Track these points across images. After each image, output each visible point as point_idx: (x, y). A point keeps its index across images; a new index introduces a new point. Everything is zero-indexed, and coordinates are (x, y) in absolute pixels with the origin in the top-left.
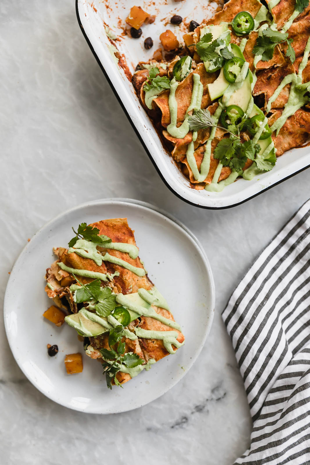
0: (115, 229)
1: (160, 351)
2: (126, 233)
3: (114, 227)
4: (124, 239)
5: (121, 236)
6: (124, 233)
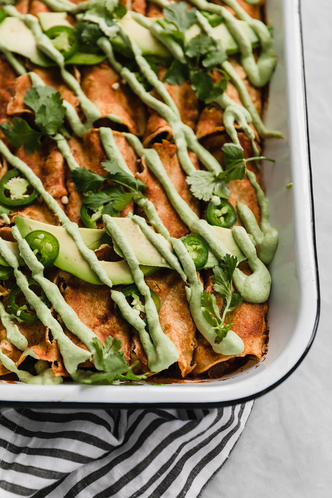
1: (212, 124)
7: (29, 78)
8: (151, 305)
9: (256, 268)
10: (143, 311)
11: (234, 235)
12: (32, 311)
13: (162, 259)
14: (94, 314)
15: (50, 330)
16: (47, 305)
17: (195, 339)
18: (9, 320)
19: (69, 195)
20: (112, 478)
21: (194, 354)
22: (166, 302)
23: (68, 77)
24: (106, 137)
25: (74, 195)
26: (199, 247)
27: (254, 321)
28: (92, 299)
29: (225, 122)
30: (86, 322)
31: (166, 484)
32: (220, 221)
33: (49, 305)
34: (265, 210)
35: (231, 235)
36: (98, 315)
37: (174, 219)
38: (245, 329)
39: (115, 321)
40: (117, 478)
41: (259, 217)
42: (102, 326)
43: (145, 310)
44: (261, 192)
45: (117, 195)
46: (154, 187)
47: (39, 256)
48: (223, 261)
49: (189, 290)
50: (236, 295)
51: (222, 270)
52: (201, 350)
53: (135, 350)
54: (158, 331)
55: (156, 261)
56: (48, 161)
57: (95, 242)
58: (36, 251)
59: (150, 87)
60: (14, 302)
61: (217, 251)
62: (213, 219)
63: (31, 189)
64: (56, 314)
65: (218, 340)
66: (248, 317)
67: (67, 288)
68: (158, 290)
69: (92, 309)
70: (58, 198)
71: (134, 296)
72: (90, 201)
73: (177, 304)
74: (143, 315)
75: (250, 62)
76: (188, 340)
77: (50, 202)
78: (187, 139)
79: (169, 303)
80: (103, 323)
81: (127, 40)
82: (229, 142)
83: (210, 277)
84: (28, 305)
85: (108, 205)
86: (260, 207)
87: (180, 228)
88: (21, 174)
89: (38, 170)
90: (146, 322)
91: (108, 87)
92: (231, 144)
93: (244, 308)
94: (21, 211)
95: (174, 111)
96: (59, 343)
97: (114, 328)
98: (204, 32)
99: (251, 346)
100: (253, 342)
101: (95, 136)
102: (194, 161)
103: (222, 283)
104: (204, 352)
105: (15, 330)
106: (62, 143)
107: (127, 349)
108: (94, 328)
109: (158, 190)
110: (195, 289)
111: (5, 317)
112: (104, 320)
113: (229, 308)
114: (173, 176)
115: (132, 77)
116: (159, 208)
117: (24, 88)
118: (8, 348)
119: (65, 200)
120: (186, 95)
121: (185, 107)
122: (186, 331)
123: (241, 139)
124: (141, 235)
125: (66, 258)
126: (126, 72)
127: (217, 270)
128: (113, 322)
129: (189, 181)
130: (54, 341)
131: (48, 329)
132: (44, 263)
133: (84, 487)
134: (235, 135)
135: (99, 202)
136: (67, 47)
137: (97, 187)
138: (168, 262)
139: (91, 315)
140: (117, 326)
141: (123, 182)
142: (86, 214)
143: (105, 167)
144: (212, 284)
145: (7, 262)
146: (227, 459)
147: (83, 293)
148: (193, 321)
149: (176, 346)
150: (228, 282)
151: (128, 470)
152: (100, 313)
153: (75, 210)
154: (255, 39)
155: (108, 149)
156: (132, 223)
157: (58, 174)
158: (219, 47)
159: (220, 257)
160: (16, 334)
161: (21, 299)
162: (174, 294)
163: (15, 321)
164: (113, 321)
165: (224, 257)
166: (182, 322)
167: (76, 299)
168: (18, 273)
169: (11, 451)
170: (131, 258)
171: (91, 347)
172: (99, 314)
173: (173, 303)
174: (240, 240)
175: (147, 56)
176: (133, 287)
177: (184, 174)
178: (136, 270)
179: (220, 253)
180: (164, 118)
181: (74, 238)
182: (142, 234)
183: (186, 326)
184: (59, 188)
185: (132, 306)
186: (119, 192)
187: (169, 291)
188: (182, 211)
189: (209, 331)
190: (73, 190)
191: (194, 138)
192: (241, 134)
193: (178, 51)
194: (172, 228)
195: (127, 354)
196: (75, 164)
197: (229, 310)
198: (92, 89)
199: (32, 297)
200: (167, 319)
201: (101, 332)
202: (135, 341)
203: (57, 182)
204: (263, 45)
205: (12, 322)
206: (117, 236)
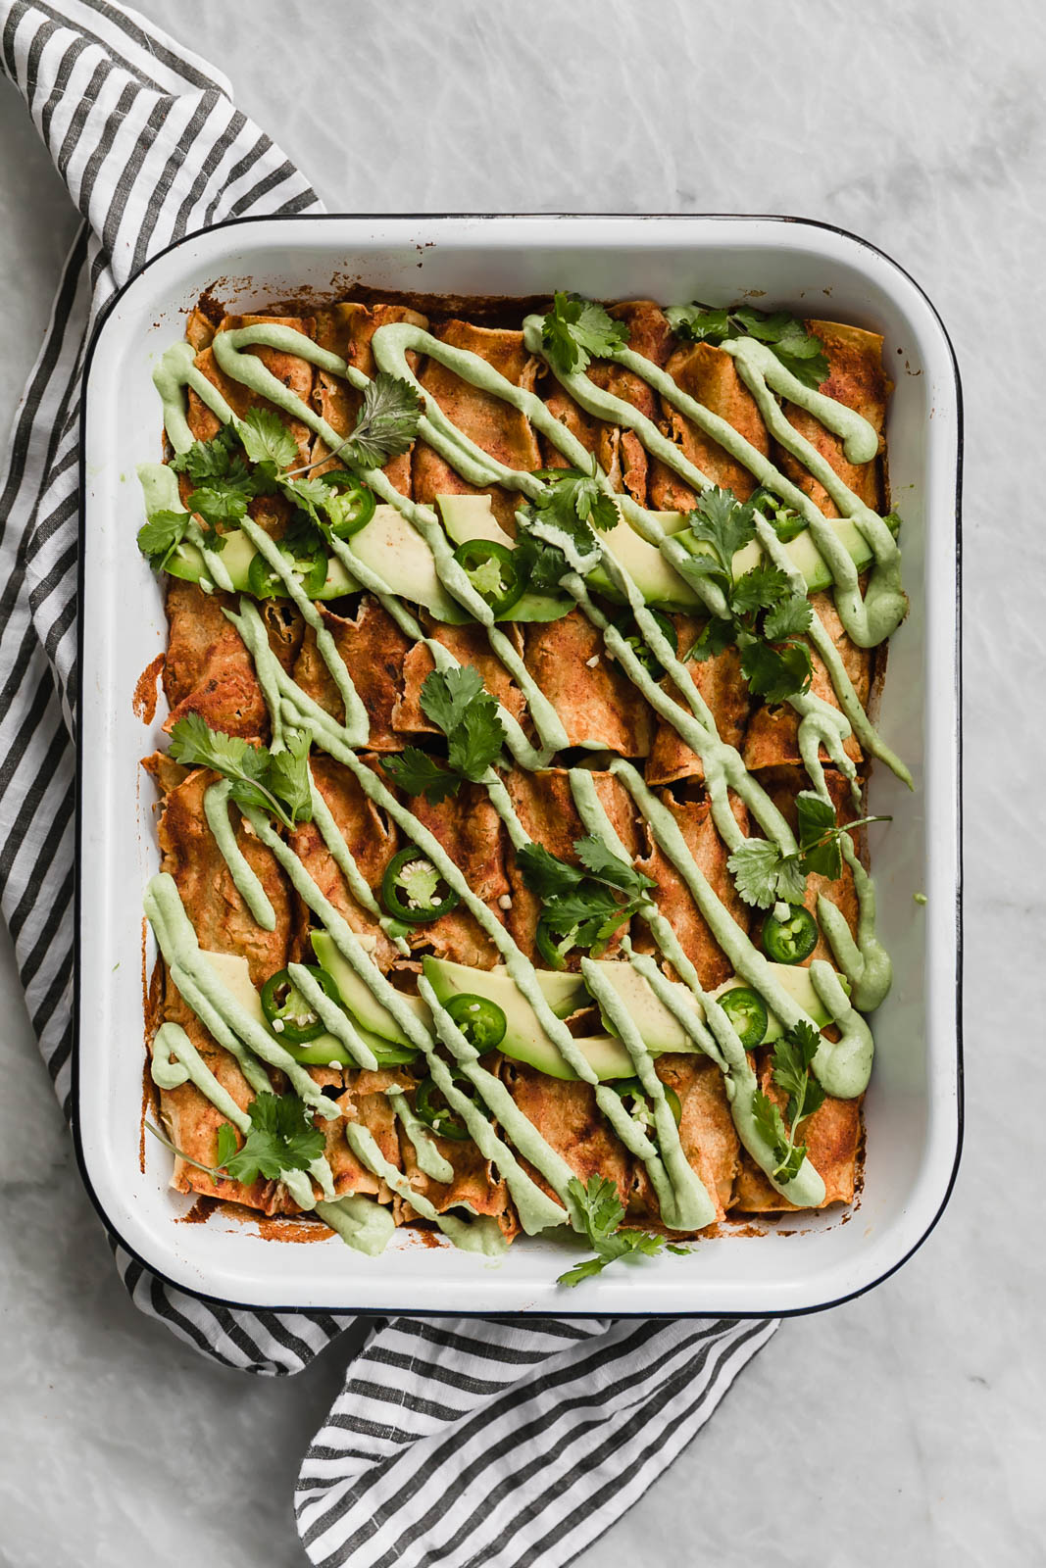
0: (836, 356)
1: (776, 745)
2: (864, 380)
3: (837, 351)
4: (853, 396)
5: (845, 384)
6: (860, 379)
7: (427, 647)
8: (665, 1115)
9: (848, 1030)
10: (651, 1124)
11: (813, 980)
12: (459, 1120)
13: (687, 1038)
14: (566, 1124)
15: (494, 1164)
16: (485, 1115)
17: (738, 1162)
18: (419, 1129)
19: (512, 893)
20: (593, 1384)
21: (735, 1184)
22: (690, 1098)
23: (501, 643)
24: (582, 792)
25: (523, 896)
26: (752, 1010)
27: (842, 1133)
28: (561, 1094)
29: (802, 748)
30: (552, 1138)
31: (678, 1384)
32: (788, 950)
33: (490, 1116)
34: (868, 908)
35: (808, 979)
36: (572, 1126)
37: (703, 938)
38: (827, 1152)
39: (603, 1140)
40: (601, 1386)
41: (855, 920)
42: (581, 1145)
43: (654, 1122)
44: (861, 872)
45: (603, 905)
46: (670, 881)
47: (470, 1036)
48: (792, 1033)
49: (730, 1084)
50: (813, 1083)
51: (790, 1047)
52: (748, 1179)
53: (638, 1189)
54: (680, 1161)
55: (676, 1043)
56: (472, 823)
57: (566, 998)
58: (465, 1027)
59: (659, 672)
60: (426, 1103)
61: (783, 1016)
62: (776, 949)
63: (443, 888)
64: (501, 1132)
65: (783, 1178)
66: (832, 1126)
67: (518, 1080)
68: (676, 1081)
69: (562, 1113)
70: (492, 901)
71: (636, 1096)
72: (556, 917)
73: (708, 1102)
74: (652, 1134)
75: (853, 600)
76: (726, 1166)
77: (482, 915)
78: (728, 774)
79: (695, 1100)
80: (582, 1140)
81: (615, 576)
82: (809, 790)
83: (769, 1056)
84: (452, 1111)
85: (586, 925)
86: (858, 899)
87: (716, 959)
88: (423, 856)
89: (450, 835)
90: (658, 1146)
91: (578, 663)
92: (812, 795)
93: (826, 1108)
94: (428, 930)
95: (705, 725)
96: (509, 1183)
97: (602, 1150)
98: (766, 556)
99: (835, 1184)
100: (839, 1174)
101: (560, 782)
102: (740, 815)
103: (788, 1069)
104: (754, 1184)
105: (431, 1152)
106: (499, 792)
107: (623, 1184)
108: (566, 1150)
109: (675, 886)
110: (743, 1084)
111: (412, 1126)
112: (584, 1135)
113: (801, 1115)
114: (702, 853)
115: (623, 647)
116: (677, 920)
117: (418, 672)
118: (421, 1182)
119: (506, 902)
120: (725, 677)
121: (724, 701)
122: (723, 1150)
123: (829, 781)
124: (650, 995)
125: (518, 1037)
126: (614, 637)
127: (782, 1048)
128: (599, 1139)
129: (733, 865)
130: (501, 1181)
131: (490, 1162)
132: (480, 1046)
133: (546, 1388)
134: (820, 777)
135: (571, 920)
136: (498, 589)
137: (566, 891)
138: (696, 1044)
139: (561, 1125)
140: (607, 1147)
141: (613, 882)
142: (546, 941)
143: (581, 856)
144: (772, 1069)
145: (413, 1043)
146: (776, 1330)
147: (546, 1086)
148: (736, 1132)
149: (710, 1193)
150: (801, 1069)
151: (620, 1378)
152: (577, 1123)
153: (525, 926)
154: (865, 556)
155: (586, 815)
156: (634, 974)
157: (491, 853)
158: (795, 587)
159: (789, 1026)
160: (434, 1159)
161: (439, 1100)
162: (703, 1084)
163: (430, 1134)
164: (600, 1137)
165: (796, 1026)
166: (717, 1134)
167: (534, 1099)
168: (435, 1060)
169: (427, 1339)
170: (633, 1043)
171: (567, 1200)
172: (575, 1125)
173: (702, 1099)
174: (824, 992)
175: (654, 606)
176: (636, 1082)
177: (724, 848)
178: (641, 1059)
179: (788, 1021)
180: (689, 745)
181: (532, 1000)
182: (651, 992)
183: (724, 1141)
184: (495, 881)
185: (631, 1115)
186: (605, 899)
187: (695, 1080)
188: (719, 930)
189: (764, 1157)
190: (522, 887)
191: (740, 768)
192: (832, 772)
193: (717, 598)
194: (700, 955)
195: (625, 1194)
196: (523, 837)
197: (801, 1119)
198: (548, 670)
199: (460, 1100)
200: (693, 1133)
201: (579, 1157)
202: (637, 1172)
203: (490, 868)
204: (880, 562)
205: (423, 1133)
206: (609, 1003)
